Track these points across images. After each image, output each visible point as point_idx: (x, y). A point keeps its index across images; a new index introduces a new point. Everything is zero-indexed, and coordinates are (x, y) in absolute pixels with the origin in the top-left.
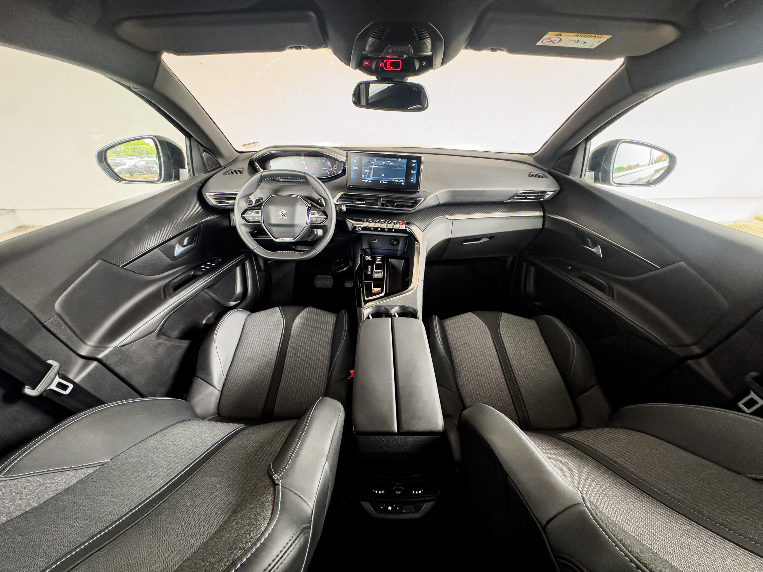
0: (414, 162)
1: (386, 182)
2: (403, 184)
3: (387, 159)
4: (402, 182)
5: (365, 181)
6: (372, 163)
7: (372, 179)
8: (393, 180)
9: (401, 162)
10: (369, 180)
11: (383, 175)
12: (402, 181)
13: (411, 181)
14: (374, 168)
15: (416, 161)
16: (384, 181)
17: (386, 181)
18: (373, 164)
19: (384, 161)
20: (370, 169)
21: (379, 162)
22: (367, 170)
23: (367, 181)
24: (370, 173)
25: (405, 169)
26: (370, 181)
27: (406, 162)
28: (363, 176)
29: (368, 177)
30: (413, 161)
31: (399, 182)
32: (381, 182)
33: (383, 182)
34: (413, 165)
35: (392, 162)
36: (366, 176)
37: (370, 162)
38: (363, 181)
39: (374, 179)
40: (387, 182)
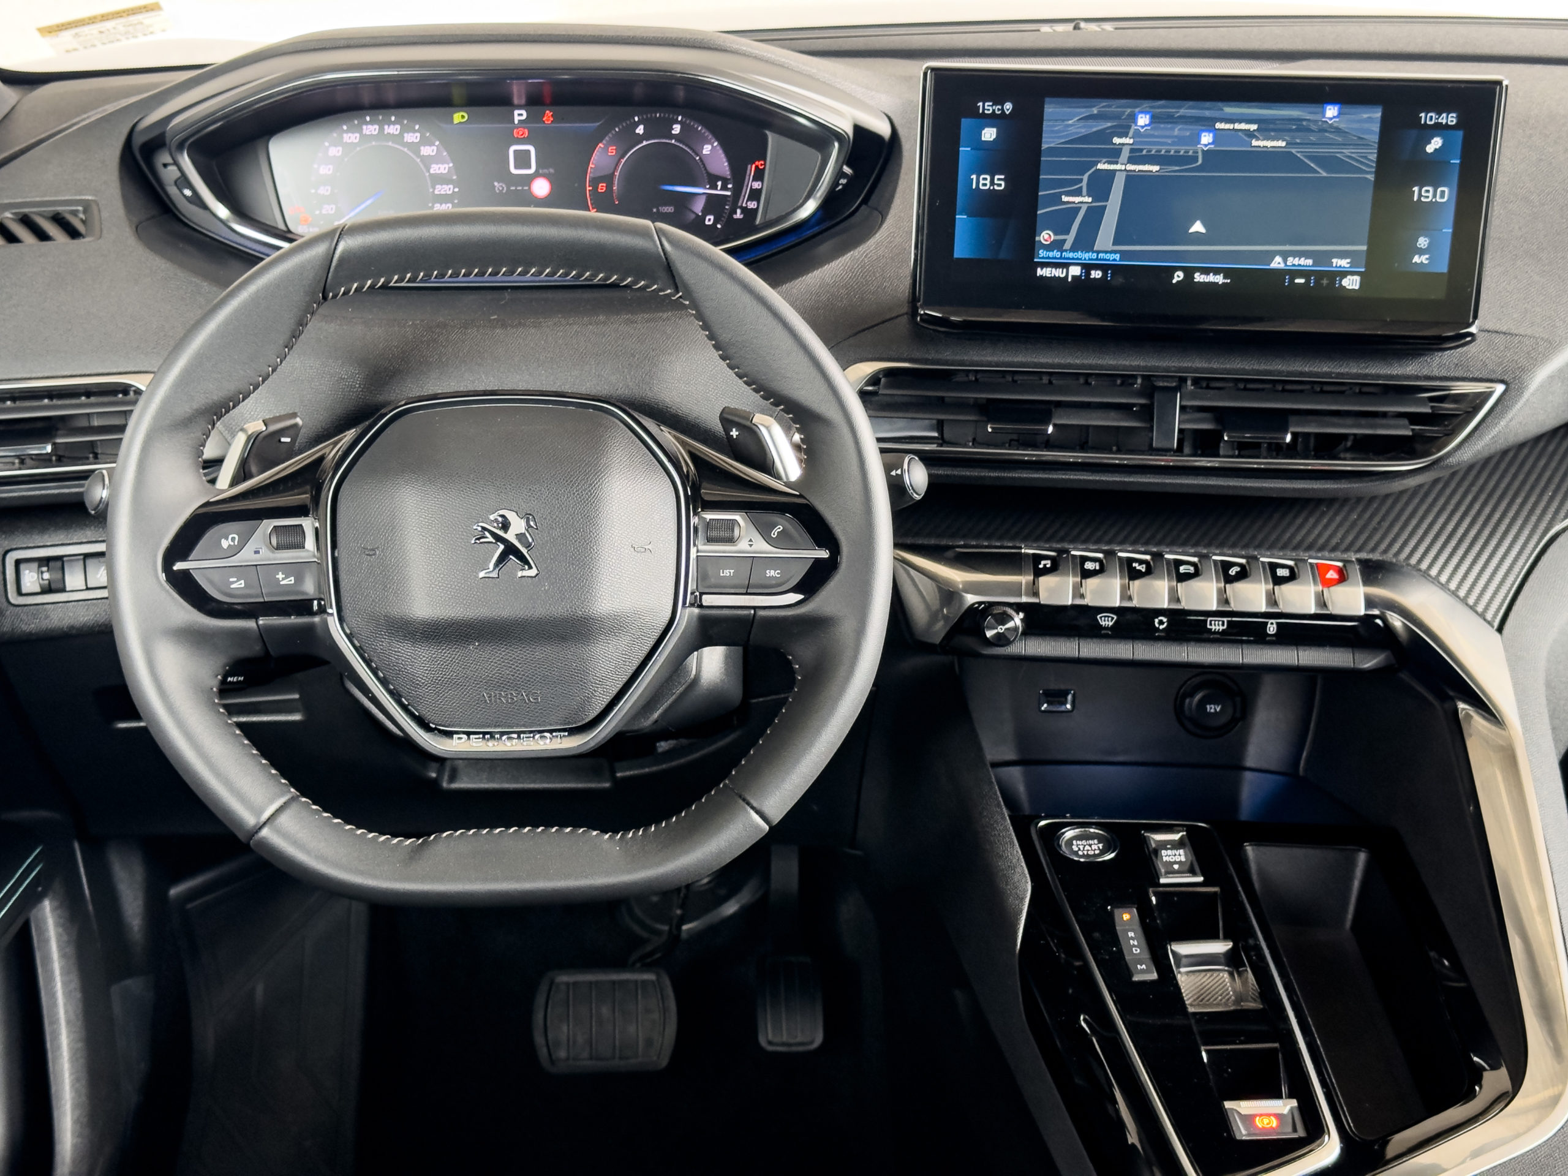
0: (1439, 128)
1: (1219, 279)
2: (1351, 283)
3: (1230, 110)
4: (1344, 274)
5: (1058, 273)
6: (1116, 140)
7: (1115, 258)
8: (1277, 263)
9: (1338, 130)
10: (1087, 267)
11: (1198, 227)
12: (1343, 263)
13: (1416, 259)
14: (1132, 180)
15: (1451, 119)
16: (1206, 271)
17: (1216, 271)
18: (1125, 154)
19: (1208, 123)
20: (1101, 186)
21: (1172, 137)
22: (1078, 193)
23: (1075, 271)
24: (1095, 216)
25: (1371, 177)
26: (1096, 274)
27: (1376, 128)
28: (1046, 236)
29: (1085, 241)
30: (1428, 118)
31: (1320, 275)
32: (1179, 276)
33: (1199, 278)
34: (1430, 149)
35: (1267, 128)
36: (1070, 238)
37: (1105, 136)
38: (1040, 272)
39: (1124, 255)
40: (1227, 273)
